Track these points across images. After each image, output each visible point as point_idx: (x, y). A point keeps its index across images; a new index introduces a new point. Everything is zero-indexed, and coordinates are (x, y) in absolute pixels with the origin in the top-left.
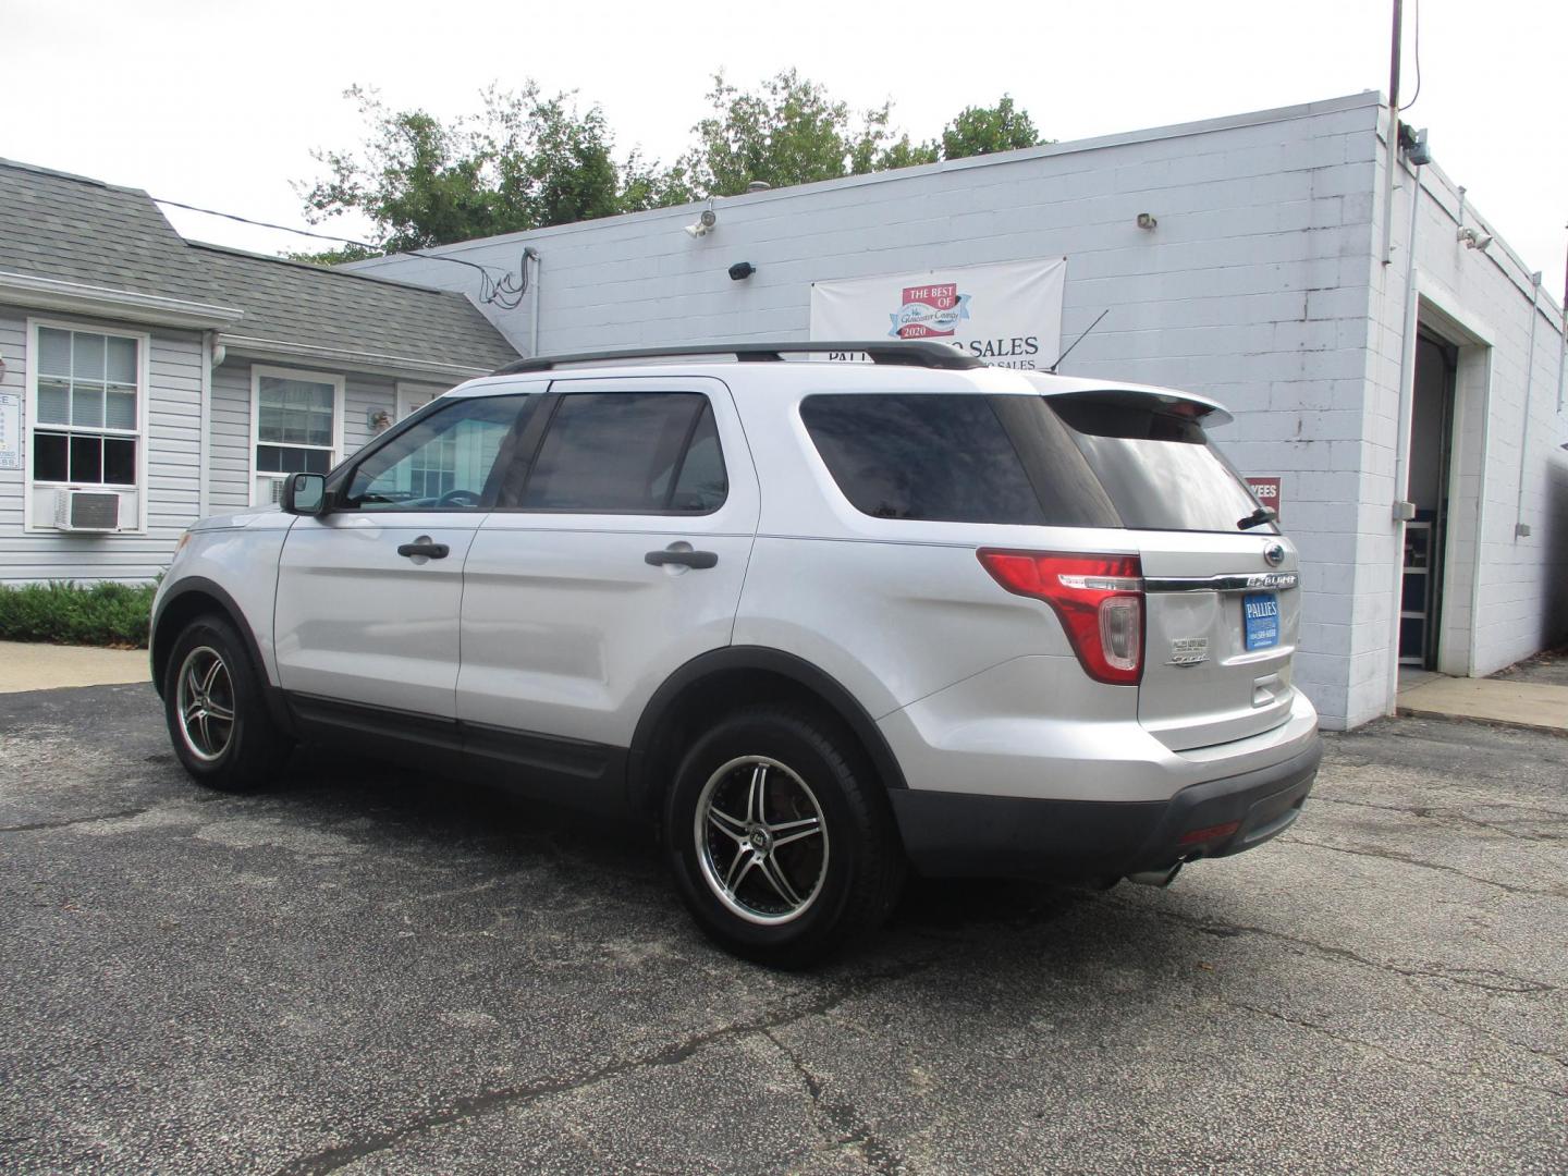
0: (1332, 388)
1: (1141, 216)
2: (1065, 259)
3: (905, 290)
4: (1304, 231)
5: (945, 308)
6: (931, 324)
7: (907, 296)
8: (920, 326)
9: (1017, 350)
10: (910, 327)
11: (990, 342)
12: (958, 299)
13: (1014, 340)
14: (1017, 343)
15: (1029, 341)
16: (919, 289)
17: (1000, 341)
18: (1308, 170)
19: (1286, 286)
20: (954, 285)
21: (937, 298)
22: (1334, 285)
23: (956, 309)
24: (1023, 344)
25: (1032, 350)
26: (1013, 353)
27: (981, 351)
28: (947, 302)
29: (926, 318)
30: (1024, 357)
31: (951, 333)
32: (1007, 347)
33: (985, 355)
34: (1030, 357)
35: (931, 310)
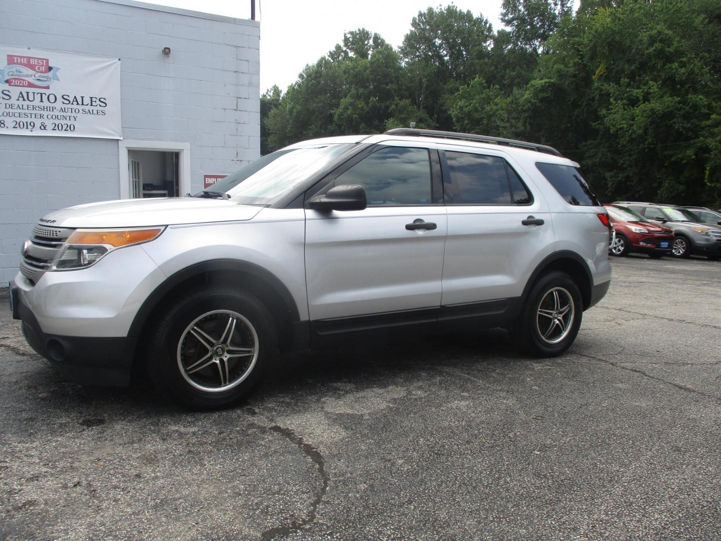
0: (249, 139)
1: (165, 48)
2: (119, 60)
3: (8, 56)
4: (235, 72)
5: (41, 72)
6: (32, 80)
7: (11, 60)
8: (24, 80)
9: (94, 103)
10: (15, 79)
11: (75, 97)
12: (50, 69)
13: (91, 98)
14: (94, 99)
15: (101, 100)
16: (21, 57)
17: (82, 97)
18: (235, 46)
19: (229, 94)
20: (47, 60)
21: (35, 65)
22: (247, 97)
23: (50, 74)
24: (98, 101)
25: (103, 105)
26: (92, 105)
27: (70, 102)
28: (43, 69)
29: (27, 76)
30: (98, 108)
31: (48, 88)
32: (87, 101)
33: (72, 104)
34: (102, 109)
35: (31, 72)
